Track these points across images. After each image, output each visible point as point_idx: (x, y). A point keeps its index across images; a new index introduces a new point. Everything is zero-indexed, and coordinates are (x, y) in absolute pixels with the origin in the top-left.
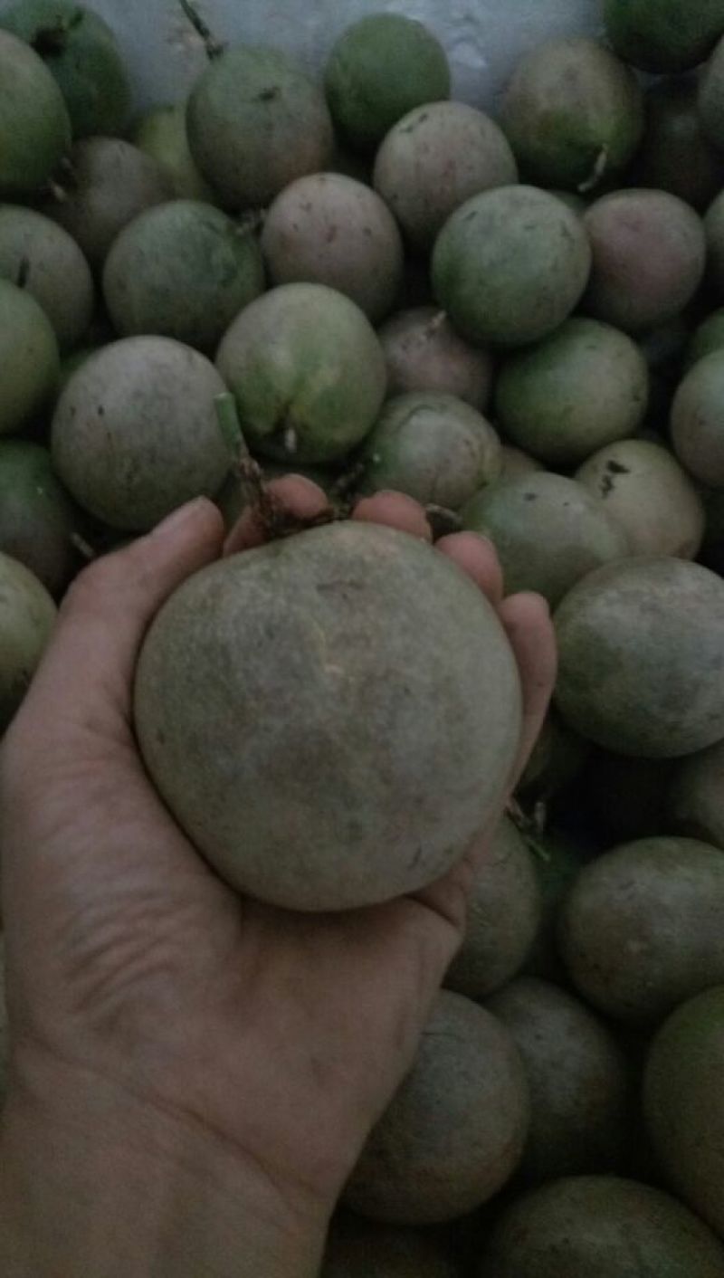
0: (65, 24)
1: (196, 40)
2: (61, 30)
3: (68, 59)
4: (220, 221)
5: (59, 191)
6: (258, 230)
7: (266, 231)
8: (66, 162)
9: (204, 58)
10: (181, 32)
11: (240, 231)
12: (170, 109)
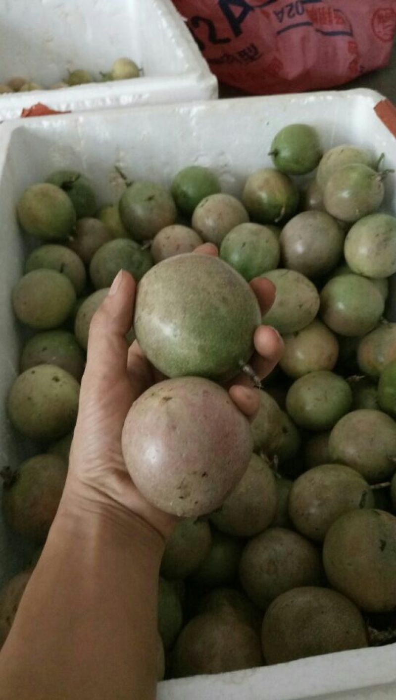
0: (73, 179)
1: (121, 180)
2: (72, 182)
3: (74, 191)
4: (135, 245)
5: (71, 238)
6: (149, 248)
7: (153, 248)
8: (74, 228)
9: (125, 187)
10: (114, 178)
11: (143, 248)
12: (111, 206)
